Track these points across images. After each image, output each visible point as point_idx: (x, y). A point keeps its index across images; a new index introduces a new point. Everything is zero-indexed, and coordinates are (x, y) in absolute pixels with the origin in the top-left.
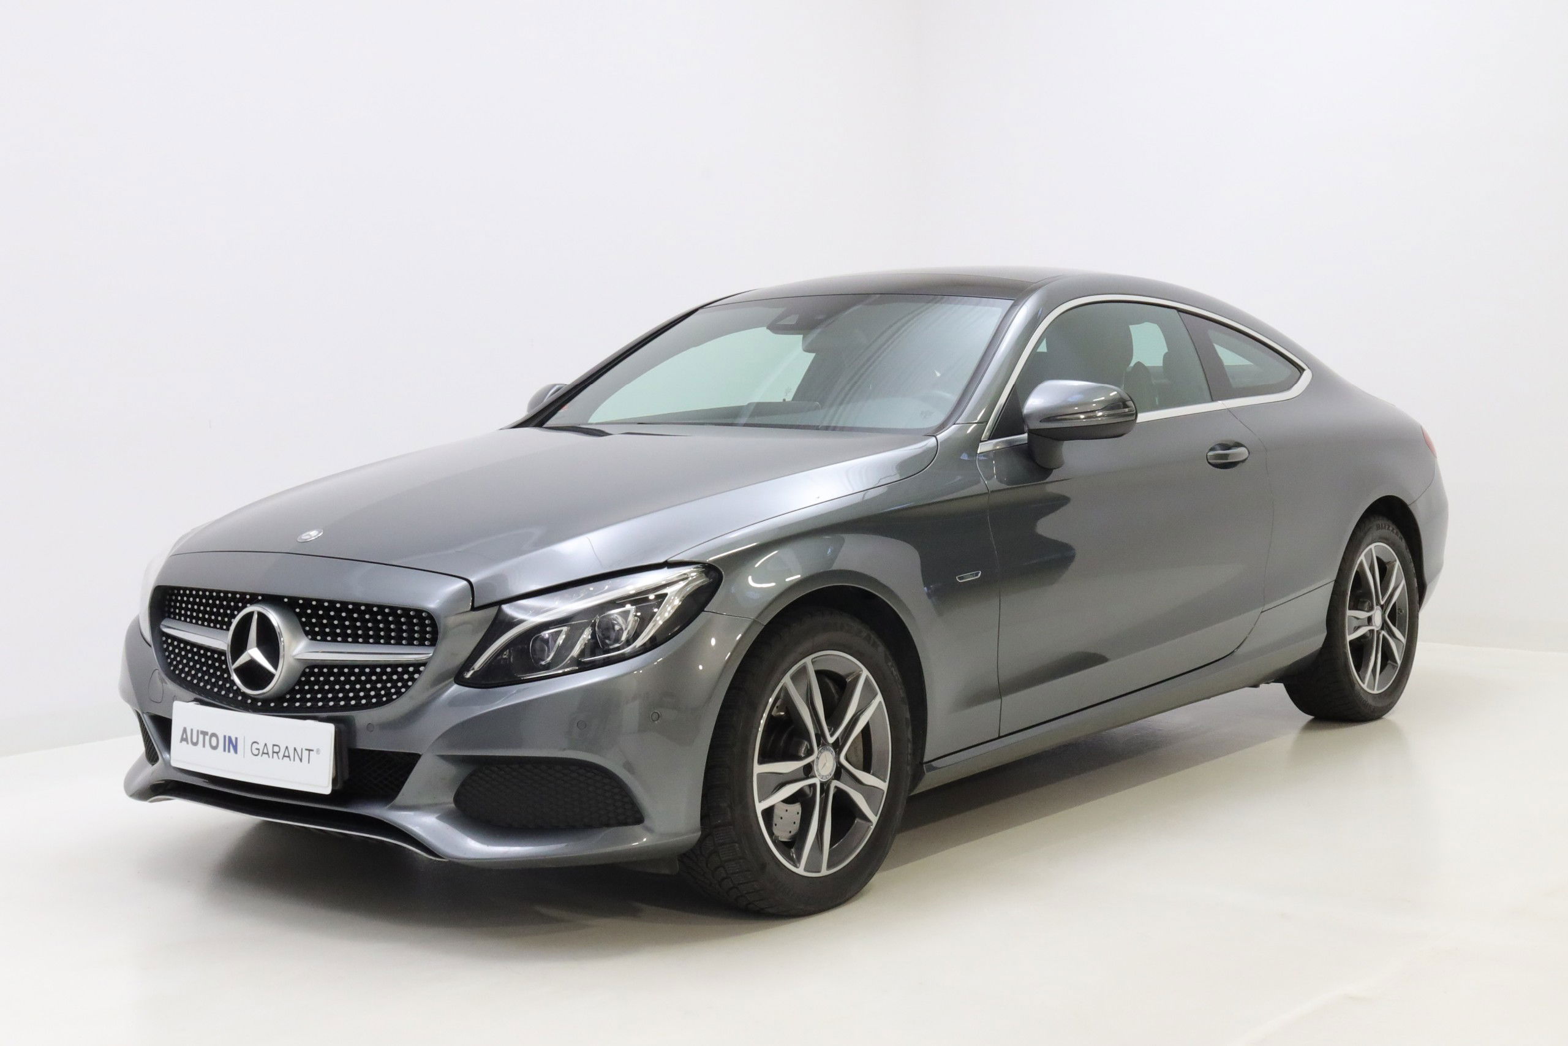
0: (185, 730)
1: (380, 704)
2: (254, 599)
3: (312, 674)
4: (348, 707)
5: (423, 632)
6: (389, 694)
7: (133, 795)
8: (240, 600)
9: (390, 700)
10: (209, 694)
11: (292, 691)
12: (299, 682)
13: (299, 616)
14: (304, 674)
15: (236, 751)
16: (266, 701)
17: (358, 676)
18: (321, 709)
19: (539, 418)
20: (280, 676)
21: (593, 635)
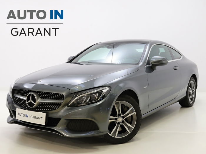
0: (18, 113)
1: (54, 110)
2: (31, 91)
3: (41, 104)
4: (48, 110)
5: (61, 98)
6: (55, 108)
7: (8, 123)
8: (28, 91)
9: (55, 109)
10: (23, 107)
11: (38, 107)
12: (39, 106)
13: (39, 94)
14: (40, 104)
15: (28, 117)
16: (33, 109)
17: (50, 105)
18: (43, 110)
19: (70, 61)
20: (35, 104)
21: (90, 98)
